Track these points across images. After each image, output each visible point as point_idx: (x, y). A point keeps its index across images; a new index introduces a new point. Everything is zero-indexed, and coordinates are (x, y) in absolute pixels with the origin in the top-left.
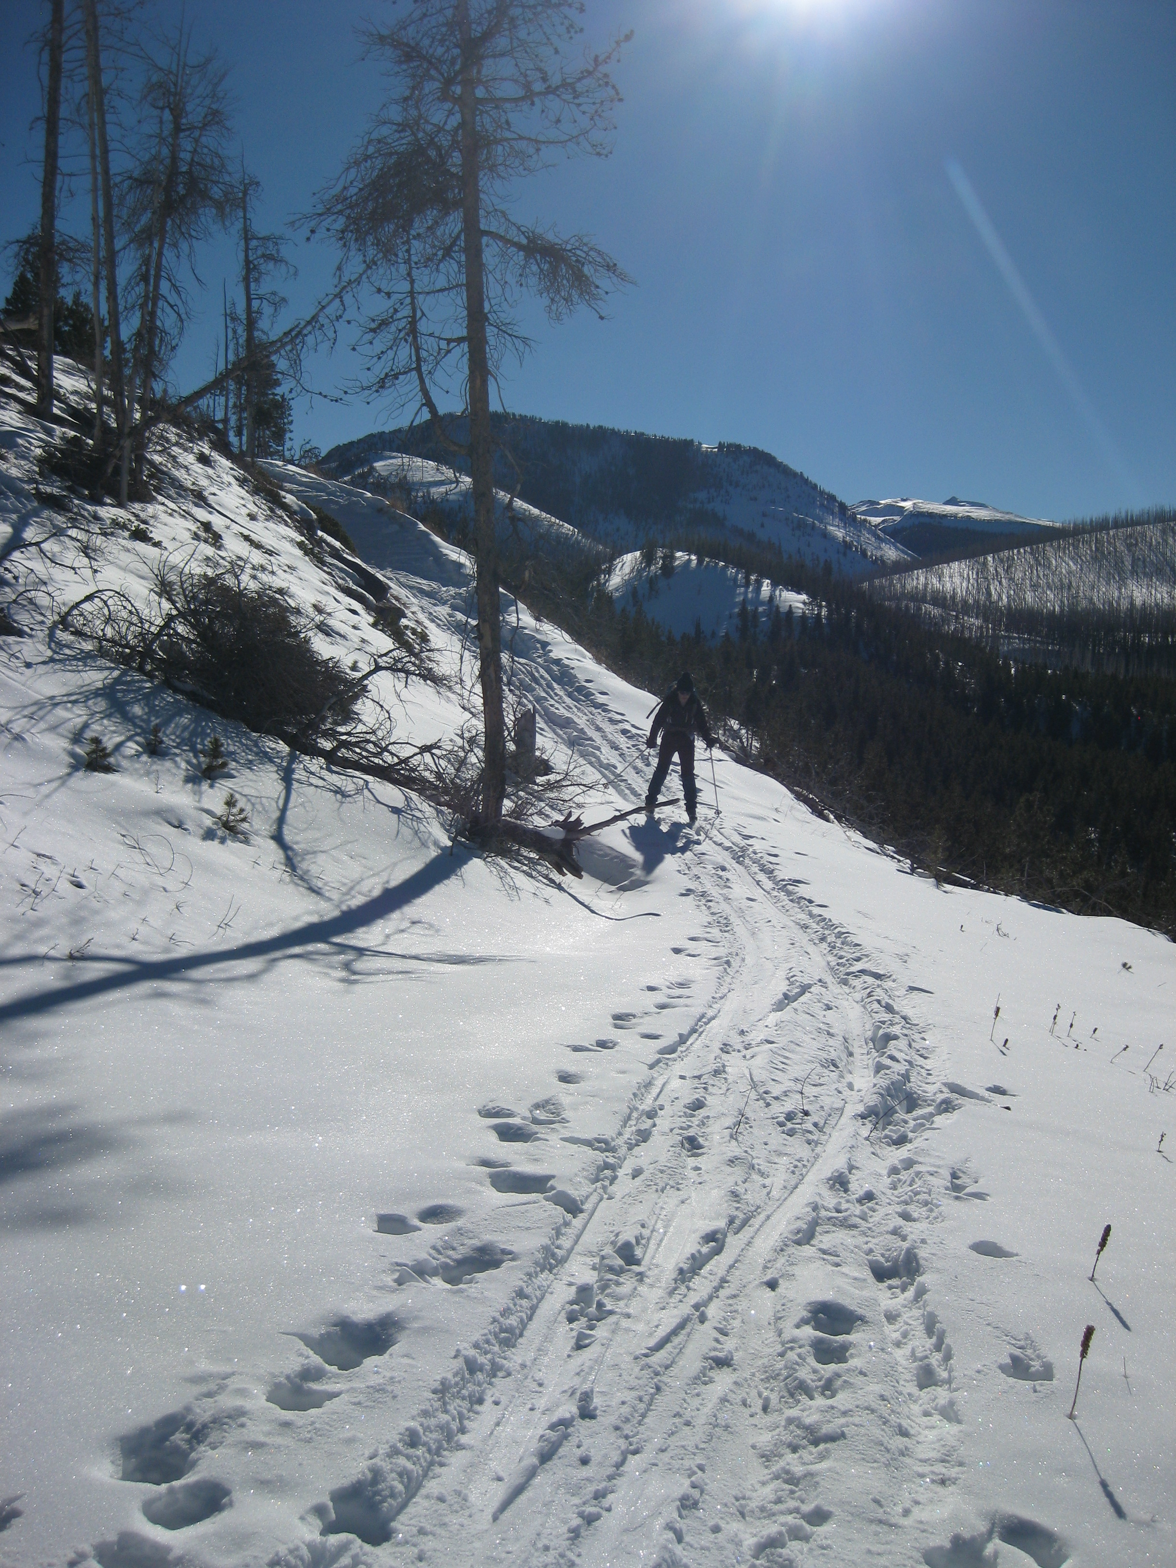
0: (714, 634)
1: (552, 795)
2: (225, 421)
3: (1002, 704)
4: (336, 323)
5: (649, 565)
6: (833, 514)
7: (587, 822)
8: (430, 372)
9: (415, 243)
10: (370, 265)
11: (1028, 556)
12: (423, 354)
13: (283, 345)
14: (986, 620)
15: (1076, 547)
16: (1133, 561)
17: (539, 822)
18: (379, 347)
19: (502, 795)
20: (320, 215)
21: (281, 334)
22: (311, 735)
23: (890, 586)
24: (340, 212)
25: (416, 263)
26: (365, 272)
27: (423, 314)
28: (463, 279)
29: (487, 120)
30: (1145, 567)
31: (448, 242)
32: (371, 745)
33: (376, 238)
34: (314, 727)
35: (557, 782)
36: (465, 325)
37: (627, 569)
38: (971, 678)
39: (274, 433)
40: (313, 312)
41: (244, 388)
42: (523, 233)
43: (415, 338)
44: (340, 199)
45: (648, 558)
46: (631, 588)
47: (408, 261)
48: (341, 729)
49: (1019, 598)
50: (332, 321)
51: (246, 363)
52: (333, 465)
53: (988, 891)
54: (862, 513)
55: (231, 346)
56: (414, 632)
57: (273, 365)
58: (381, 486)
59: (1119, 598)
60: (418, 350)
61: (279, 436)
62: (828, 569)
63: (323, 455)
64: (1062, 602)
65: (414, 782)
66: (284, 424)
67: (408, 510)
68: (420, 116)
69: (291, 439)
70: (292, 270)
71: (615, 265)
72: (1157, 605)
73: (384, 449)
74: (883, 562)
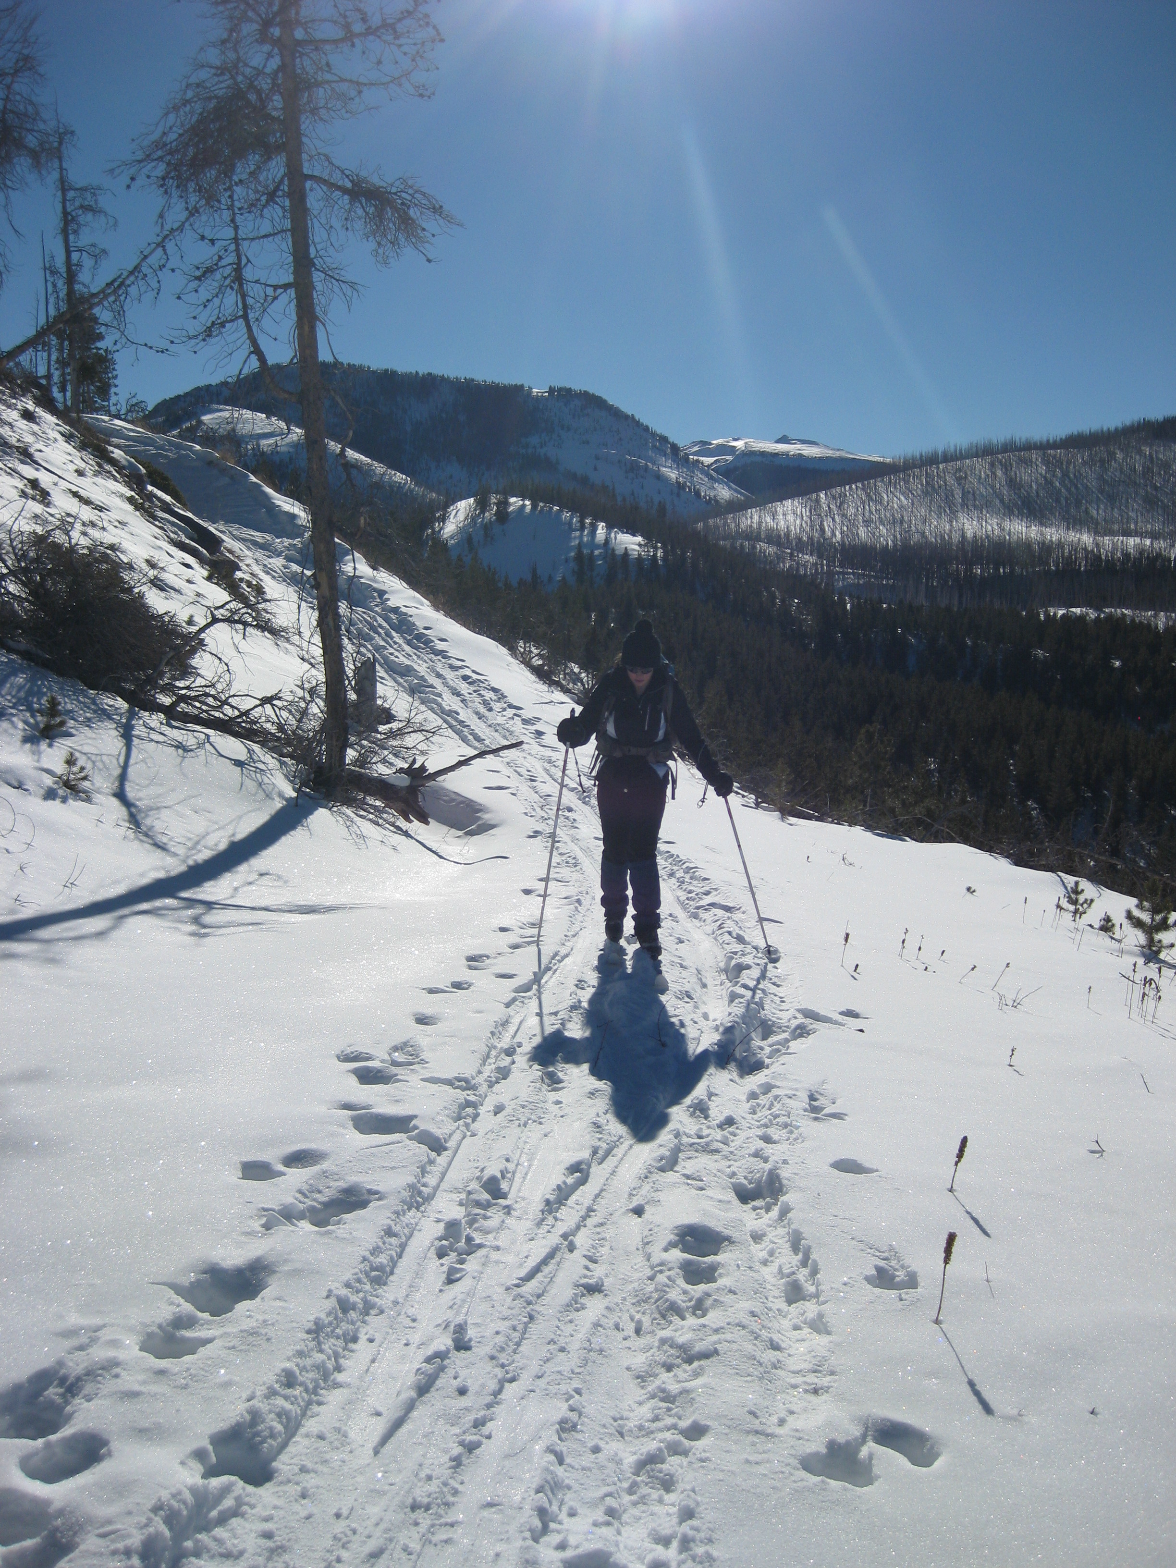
0: (550, 578)
1: (394, 743)
2: (49, 376)
3: (839, 640)
4: (159, 273)
5: (483, 511)
6: (665, 455)
7: (432, 768)
8: (257, 319)
9: (238, 190)
10: (193, 212)
11: (859, 492)
12: (250, 301)
13: (106, 297)
14: (820, 557)
15: (907, 482)
16: (963, 494)
17: (382, 770)
18: (204, 294)
19: (345, 745)
20: (140, 162)
21: (103, 285)
22: (149, 691)
23: (724, 526)
24: (160, 159)
25: (240, 209)
26: (187, 219)
27: (249, 261)
28: (288, 224)
29: (307, 62)
30: (975, 500)
31: (272, 187)
32: (211, 699)
33: (197, 184)
34: (152, 682)
35: (399, 729)
36: (291, 270)
37: (461, 516)
38: (808, 615)
39: (99, 388)
40: (135, 263)
41: (66, 343)
42: (347, 176)
43: (241, 285)
44: (159, 145)
45: (482, 505)
46: (467, 536)
47: (231, 208)
48: (178, 684)
49: (853, 534)
50: (155, 271)
51: (68, 316)
52: (161, 419)
53: (832, 822)
54: (694, 454)
55: (52, 300)
56: (249, 584)
57: (95, 320)
58: (210, 439)
59: (951, 531)
60: (244, 296)
61: (104, 390)
62: (662, 509)
63: (150, 408)
64: (895, 536)
65: (256, 735)
66: (109, 378)
67: (238, 463)
68: (238, 58)
69: (115, 394)
70: (111, 221)
71: (441, 207)
72: (988, 537)
73: (211, 402)
74: (716, 501)
